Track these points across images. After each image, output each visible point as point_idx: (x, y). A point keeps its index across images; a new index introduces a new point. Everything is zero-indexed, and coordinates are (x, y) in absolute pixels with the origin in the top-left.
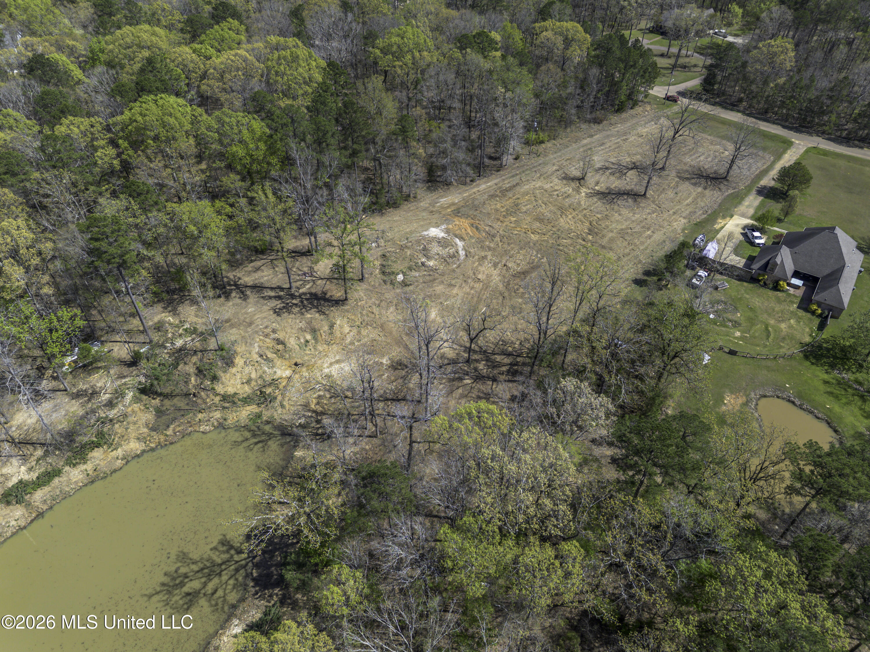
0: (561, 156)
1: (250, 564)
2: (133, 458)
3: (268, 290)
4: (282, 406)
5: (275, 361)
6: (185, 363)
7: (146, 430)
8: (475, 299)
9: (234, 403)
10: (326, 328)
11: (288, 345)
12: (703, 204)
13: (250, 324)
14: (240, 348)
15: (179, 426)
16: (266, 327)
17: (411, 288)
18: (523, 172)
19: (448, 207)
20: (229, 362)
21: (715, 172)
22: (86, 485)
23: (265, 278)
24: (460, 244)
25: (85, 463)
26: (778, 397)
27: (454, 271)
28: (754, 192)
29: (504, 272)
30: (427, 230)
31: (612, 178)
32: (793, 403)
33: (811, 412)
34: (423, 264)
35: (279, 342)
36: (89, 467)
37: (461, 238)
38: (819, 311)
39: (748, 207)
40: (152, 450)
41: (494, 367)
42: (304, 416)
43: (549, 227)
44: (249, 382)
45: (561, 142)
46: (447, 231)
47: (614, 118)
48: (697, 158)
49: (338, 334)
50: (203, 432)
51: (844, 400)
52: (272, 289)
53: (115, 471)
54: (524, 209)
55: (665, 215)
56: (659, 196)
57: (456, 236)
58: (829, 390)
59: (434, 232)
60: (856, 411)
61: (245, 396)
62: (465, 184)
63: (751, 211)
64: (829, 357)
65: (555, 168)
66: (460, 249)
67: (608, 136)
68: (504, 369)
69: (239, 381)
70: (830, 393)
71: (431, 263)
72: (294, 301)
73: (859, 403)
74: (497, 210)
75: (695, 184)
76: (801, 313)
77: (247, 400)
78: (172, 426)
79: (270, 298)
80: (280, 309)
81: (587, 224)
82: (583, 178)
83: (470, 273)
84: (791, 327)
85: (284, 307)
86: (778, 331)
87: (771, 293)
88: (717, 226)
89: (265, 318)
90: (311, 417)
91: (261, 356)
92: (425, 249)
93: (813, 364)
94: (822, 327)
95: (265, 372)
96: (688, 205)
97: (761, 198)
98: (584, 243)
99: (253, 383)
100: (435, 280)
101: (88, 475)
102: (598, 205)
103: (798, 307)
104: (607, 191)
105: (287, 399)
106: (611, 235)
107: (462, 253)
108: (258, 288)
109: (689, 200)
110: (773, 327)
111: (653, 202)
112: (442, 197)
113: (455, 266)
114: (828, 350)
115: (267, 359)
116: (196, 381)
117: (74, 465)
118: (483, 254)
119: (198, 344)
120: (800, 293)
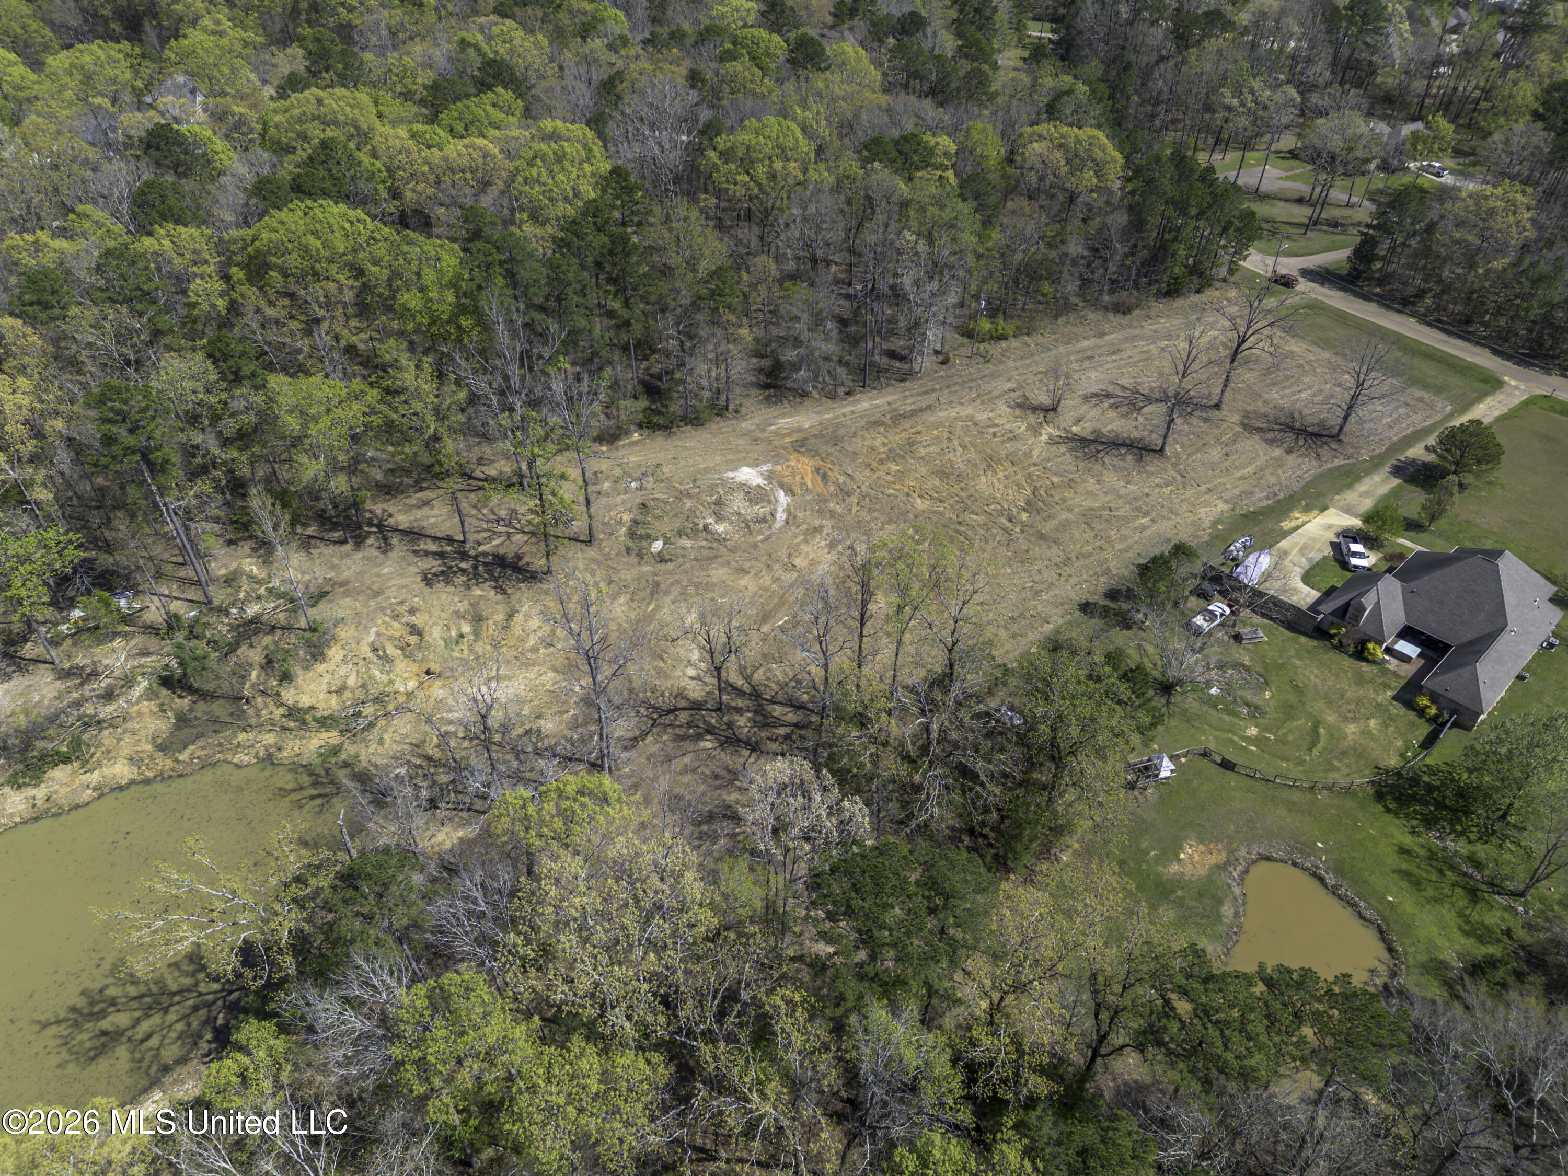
0: (1028, 366)
1: (220, 1003)
2: (112, 790)
3: (429, 541)
4: (381, 741)
5: (397, 662)
6: (251, 646)
7: (149, 747)
8: (776, 600)
9: (304, 722)
10: (500, 617)
11: (427, 638)
12: (1272, 480)
13: (377, 594)
14: (344, 633)
15: (203, 748)
16: (402, 603)
17: (670, 566)
18: (948, 387)
19: (788, 435)
20: (317, 653)
21: (1321, 424)
22: (24, 823)
23: (432, 520)
24: (783, 498)
25: (37, 786)
26: (1295, 864)
27: (755, 546)
28: (1387, 468)
29: (844, 559)
30: (735, 469)
31: (1112, 414)
32: (1321, 880)
33: (1353, 905)
34: (706, 528)
35: (415, 630)
36: (40, 793)
37: (789, 491)
38: (1433, 711)
39: (1364, 494)
40: (147, 781)
41: (765, 725)
42: (408, 762)
43: (956, 489)
44: (340, 691)
45: (1040, 339)
46: (770, 476)
47: (1158, 306)
48: (1293, 394)
49: (517, 630)
50: (237, 766)
51: (1430, 892)
52: (435, 539)
53: (77, 807)
54: (923, 452)
55: (1189, 493)
56: (1190, 455)
57: (782, 486)
58: (1404, 866)
59: (749, 475)
60: (1449, 916)
61: (326, 714)
62: (833, 397)
63: (1367, 504)
64: (1427, 804)
65: (1009, 385)
66: (780, 509)
67: (1134, 338)
68: (782, 731)
69: (324, 687)
70: (1406, 875)
71: (720, 528)
72: (464, 565)
73: (1462, 903)
74: (872, 449)
75: (1270, 442)
76: (1397, 709)
77: (325, 722)
78: (191, 747)
79: (427, 553)
80: (435, 575)
81: (1028, 492)
82: (1054, 410)
83: (783, 553)
84: (1366, 733)
85: (442, 572)
86: (1335, 735)
87: (1347, 662)
88: (1286, 525)
89: (405, 586)
90: (420, 766)
91: (375, 650)
92: (719, 503)
93: (1388, 811)
94: (1429, 742)
95: (372, 677)
96: (1242, 478)
97: (1396, 482)
98: (1008, 525)
99: (347, 694)
100: (716, 557)
101: (34, 806)
102: (1065, 458)
103: (1395, 698)
104: (1091, 437)
105: (391, 730)
106: (1065, 515)
107: (781, 516)
108: (413, 534)
109: (1250, 470)
110: (1328, 728)
111: (1175, 465)
112: (784, 415)
113: (760, 537)
114: (1430, 788)
115: (386, 659)
116: (258, 677)
117: (19, 787)
118: (817, 523)
119: (282, 616)
120: (1408, 670)
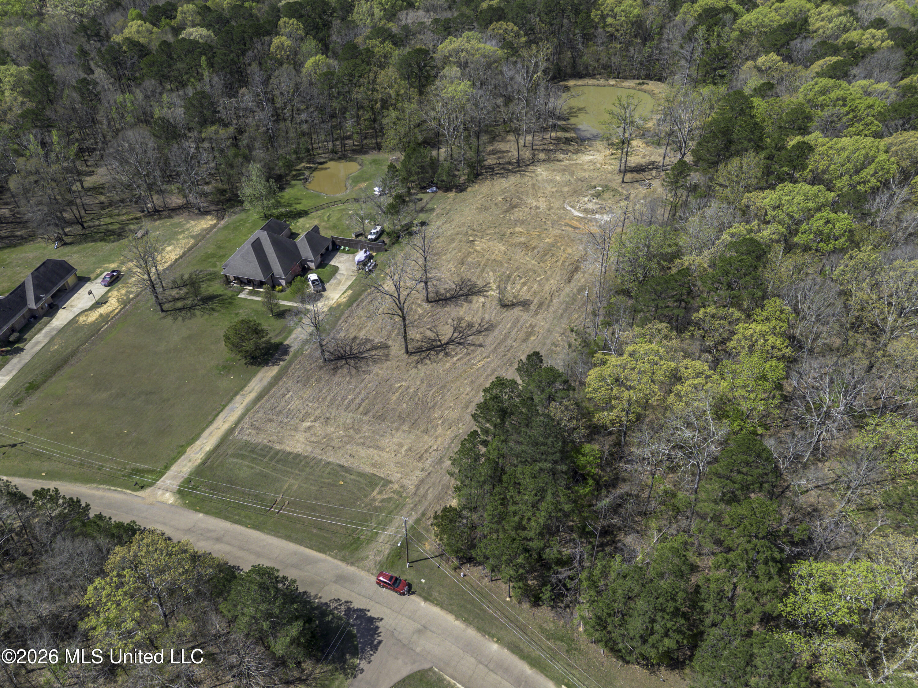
24: (578, 214)
28: (292, 350)
46: (595, 220)
66: (573, 210)
97: (288, 341)
102: (475, 278)
104: (470, 297)
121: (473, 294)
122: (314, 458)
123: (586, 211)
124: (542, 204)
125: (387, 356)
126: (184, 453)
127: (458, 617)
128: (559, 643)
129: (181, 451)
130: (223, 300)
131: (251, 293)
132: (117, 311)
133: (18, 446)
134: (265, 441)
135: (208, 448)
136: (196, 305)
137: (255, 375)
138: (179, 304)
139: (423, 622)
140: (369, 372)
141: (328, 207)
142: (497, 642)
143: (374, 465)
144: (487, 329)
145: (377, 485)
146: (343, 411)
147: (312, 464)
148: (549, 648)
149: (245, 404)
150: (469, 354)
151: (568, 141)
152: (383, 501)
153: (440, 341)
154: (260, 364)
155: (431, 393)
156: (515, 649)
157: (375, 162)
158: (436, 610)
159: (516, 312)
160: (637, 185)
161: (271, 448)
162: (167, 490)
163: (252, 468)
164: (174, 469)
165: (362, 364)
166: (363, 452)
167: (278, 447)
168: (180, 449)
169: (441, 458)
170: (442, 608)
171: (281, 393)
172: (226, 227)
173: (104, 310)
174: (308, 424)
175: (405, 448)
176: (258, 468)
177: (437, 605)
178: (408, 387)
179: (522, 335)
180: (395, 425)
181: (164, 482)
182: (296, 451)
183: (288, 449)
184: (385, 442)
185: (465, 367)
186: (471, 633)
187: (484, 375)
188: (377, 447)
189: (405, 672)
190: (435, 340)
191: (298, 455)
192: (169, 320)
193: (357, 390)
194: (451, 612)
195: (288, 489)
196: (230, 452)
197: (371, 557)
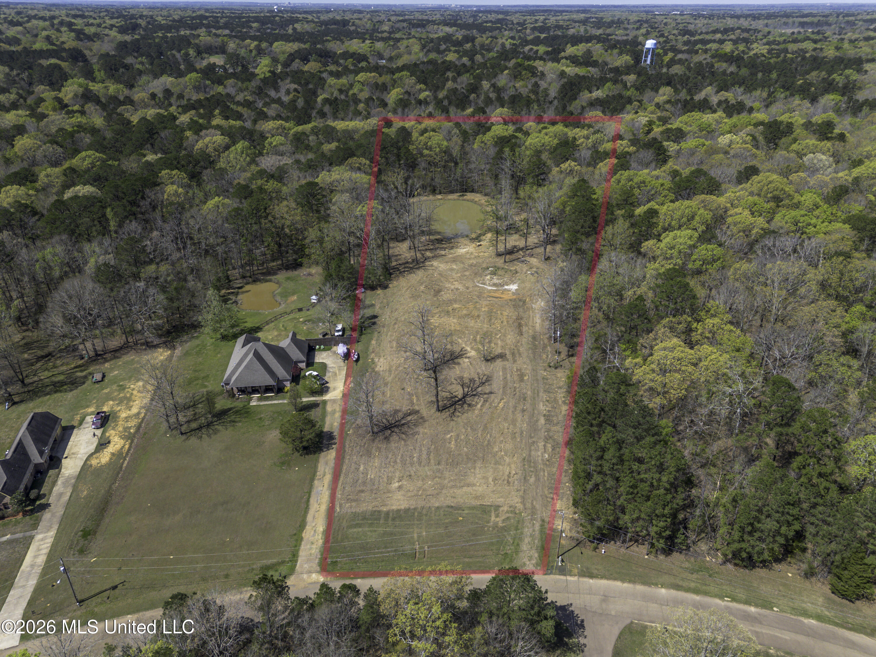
28: (336, 434)
39: (334, 412)
46: (507, 289)
63: (329, 408)
97: (326, 429)
104: (456, 361)
118: (470, 289)
121: (457, 358)
122: (423, 508)
123: (495, 285)
124: (457, 285)
125: (422, 418)
126: (302, 539)
127: (623, 581)
128: (701, 573)
129: (297, 539)
130: (237, 412)
131: (260, 399)
132: (127, 446)
133: (120, 586)
134: (370, 508)
135: (321, 528)
136: (212, 422)
137: (317, 461)
138: (194, 425)
139: (602, 593)
140: (417, 433)
141: (276, 320)
142: (662, 587)
143: (477, 498)
144: (487, 380)
145: (490, 511)
146: (418, 467)
147: (424, 512)
148: (697, 579)
149: (326, 485)
150: (486, 401)
151: (440, 241)
152: (504, 521)
153: (456, 397)
154: (315, 452)
155: (479, 434)
156: (677, 587)
157: (288, 279)
158: (604, 582)
159: (499, 363)
160: (515, 262)
161: (379, 512)
162: (310, 572)
163: (375, 531)
164: (303, 553)
165: (405, 429)
166: (459, 492)
167: (385, 509)
168: (295, 537)
169: (525, 478)
170: (608, 579)
171: (353, 467)
172: (186, 354)
173: (111, 449)
174: (397, 485)
175: (490, 479)
176: (381, 530)
177: (602, 578)
178: (458, 435)
179: (516, 378)
180: (469, 465)
181: (301, 566)
182: (403, 507)
183: (394, 508)
184: (471, 479)
185: (491, 410)
186: (640, 588)
187: (510, 412)
188: (468, 485)
189: (616, 631)
190: (452, 398)
191: (407, 510)
192: (193, 441)
193: (417, 448)
194: (615, 579)
195: (419, 537)
196: (344, 524)
197: (528, 563)
